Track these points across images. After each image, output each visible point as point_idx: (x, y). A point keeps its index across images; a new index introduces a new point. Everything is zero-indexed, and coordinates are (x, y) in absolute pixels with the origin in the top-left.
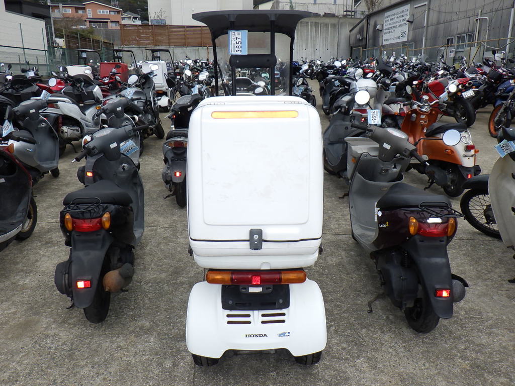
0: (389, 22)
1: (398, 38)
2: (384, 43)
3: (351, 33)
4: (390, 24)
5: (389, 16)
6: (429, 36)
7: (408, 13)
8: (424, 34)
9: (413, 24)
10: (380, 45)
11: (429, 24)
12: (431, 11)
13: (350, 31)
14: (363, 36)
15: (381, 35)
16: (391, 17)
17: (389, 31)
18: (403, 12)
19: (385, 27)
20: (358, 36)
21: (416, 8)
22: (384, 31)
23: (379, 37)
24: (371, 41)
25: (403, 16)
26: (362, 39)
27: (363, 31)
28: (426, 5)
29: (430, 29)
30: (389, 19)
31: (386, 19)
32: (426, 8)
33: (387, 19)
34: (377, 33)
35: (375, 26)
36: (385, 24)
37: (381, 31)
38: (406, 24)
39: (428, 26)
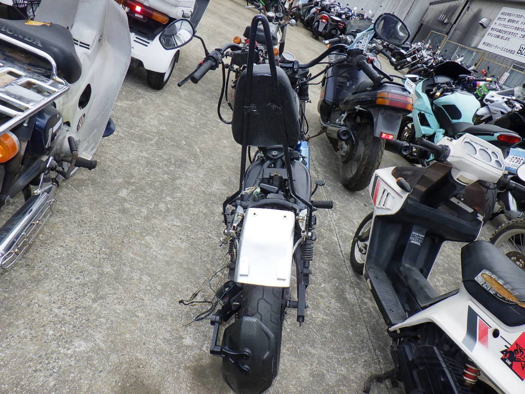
0: (506, 23)
1: (512, 52)
2: (481, 46)
3: (432, 7)
4: (505, 26)
5: (510, 15)
10: (473, 45)
13: (431, 4)
14: (449, 19)
15: (481, 32)
16: (512, 18)
17: (498, 34)
19: (493, 26)
20: (442, 17)
22: (489, 31)
23: (475, 34)
24: (458, 33)
26: (447, 23)
27: (453, 14)
30: (508, 18)
31: (500, 15)
33: (502, 16)
34: (475, 26)
35: (477, 16)
36: (496, 21)
37: (484, 27)
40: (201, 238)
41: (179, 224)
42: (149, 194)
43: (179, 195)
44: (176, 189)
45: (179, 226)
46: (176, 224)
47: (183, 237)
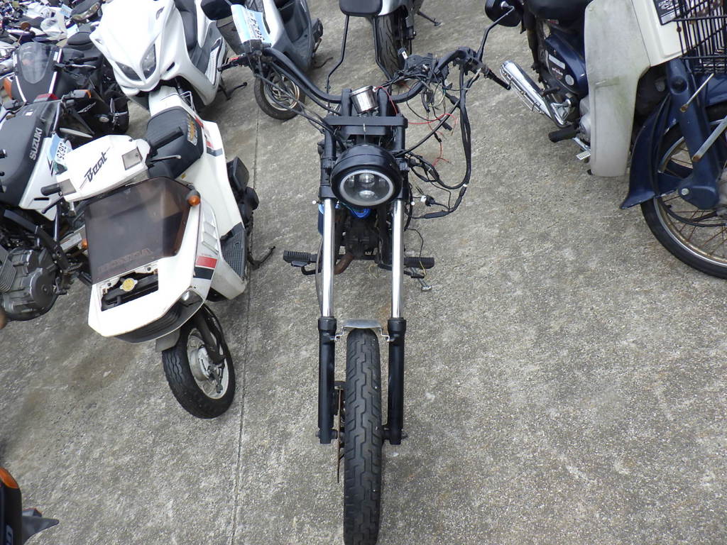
40: (448, 274)
41: (481, 271)
42: (545, 278)
43: (512, 311)
44: (525, 318)
45: (479, 269)
46: (485, 268)
47: (466, 260)
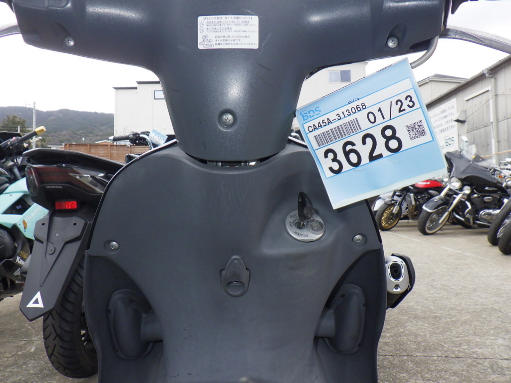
6: (504, 136)
7: (454, 111)
8: (493, 134)
9: (466, 123)
11: (500, 118)
12: (500, 99)
18: (444, 111)
21: (467, 101)
25: (445, 117)
28: (488, 91)
29: (503, 125)
32: (490, 95)
38: (452, 127)
39: (498, 121)
